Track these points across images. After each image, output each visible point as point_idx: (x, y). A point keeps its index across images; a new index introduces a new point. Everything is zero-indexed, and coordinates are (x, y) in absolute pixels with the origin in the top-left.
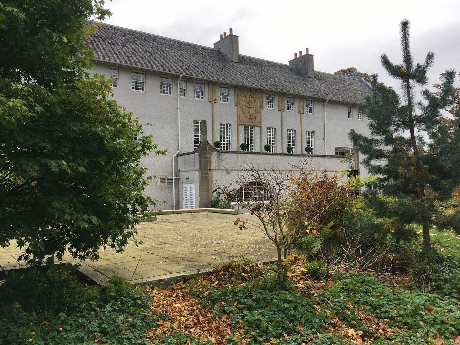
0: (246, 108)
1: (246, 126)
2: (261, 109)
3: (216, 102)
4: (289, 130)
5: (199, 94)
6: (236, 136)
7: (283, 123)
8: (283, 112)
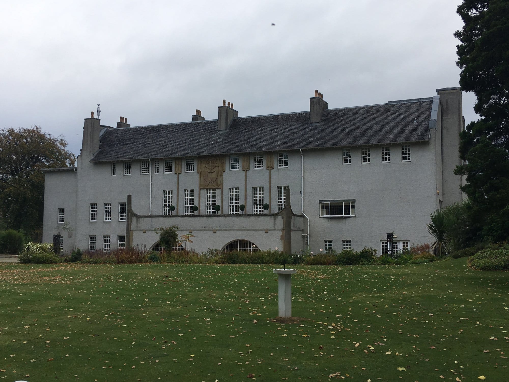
0: (208, 174)
1: (208, 190)
2: (222, 172)
3: (181, 173)
4: (254, 188)
5: (168, 169)
6: (198, 199)
7: (248, 181)
8: (248, 172)
